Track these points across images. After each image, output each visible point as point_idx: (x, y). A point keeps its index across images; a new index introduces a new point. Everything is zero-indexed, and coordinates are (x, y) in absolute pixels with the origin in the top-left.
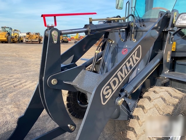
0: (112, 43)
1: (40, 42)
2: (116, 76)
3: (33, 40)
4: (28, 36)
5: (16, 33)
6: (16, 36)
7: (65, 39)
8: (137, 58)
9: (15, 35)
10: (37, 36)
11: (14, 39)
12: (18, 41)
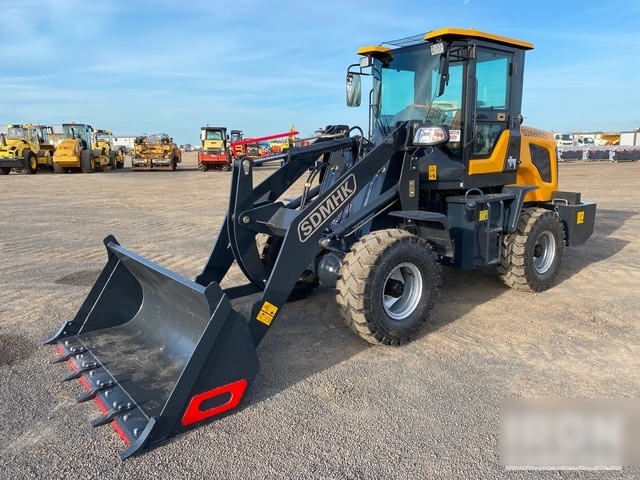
0: (334, 171)
1: (176, 165)
2: (318, 211)
3: (154, 161)
4: (140, 148)
5: (102, 141)
6: (104, 149)
7: (254, 154)
8: (350, 191)
9: (100, 148)
10: (168, 148)
11: (97, 160)
12: (109, 165)
